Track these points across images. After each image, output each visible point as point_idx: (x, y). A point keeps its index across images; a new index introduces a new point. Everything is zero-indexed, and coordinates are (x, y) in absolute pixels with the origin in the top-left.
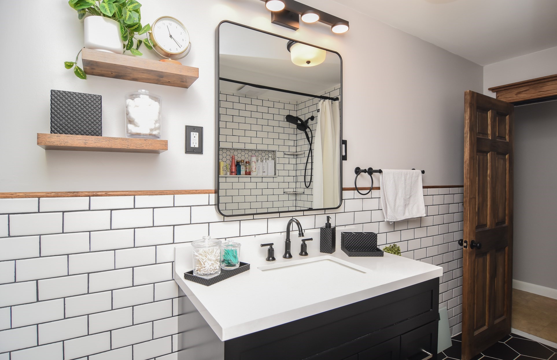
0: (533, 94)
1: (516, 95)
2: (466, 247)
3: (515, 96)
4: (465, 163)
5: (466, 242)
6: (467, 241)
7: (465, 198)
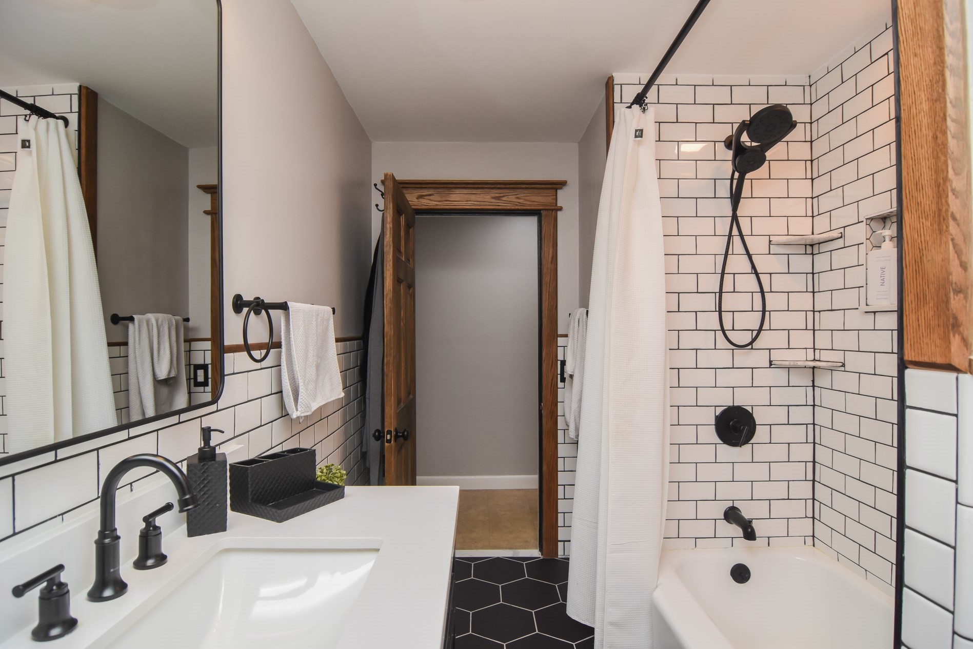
0: (439, 201)
1: (417, 198)
2: (389, 441)
3: (416, 200)
4: (386, 298)
5: (389, 432)
6: (391, 431)
7: (387, 357)
